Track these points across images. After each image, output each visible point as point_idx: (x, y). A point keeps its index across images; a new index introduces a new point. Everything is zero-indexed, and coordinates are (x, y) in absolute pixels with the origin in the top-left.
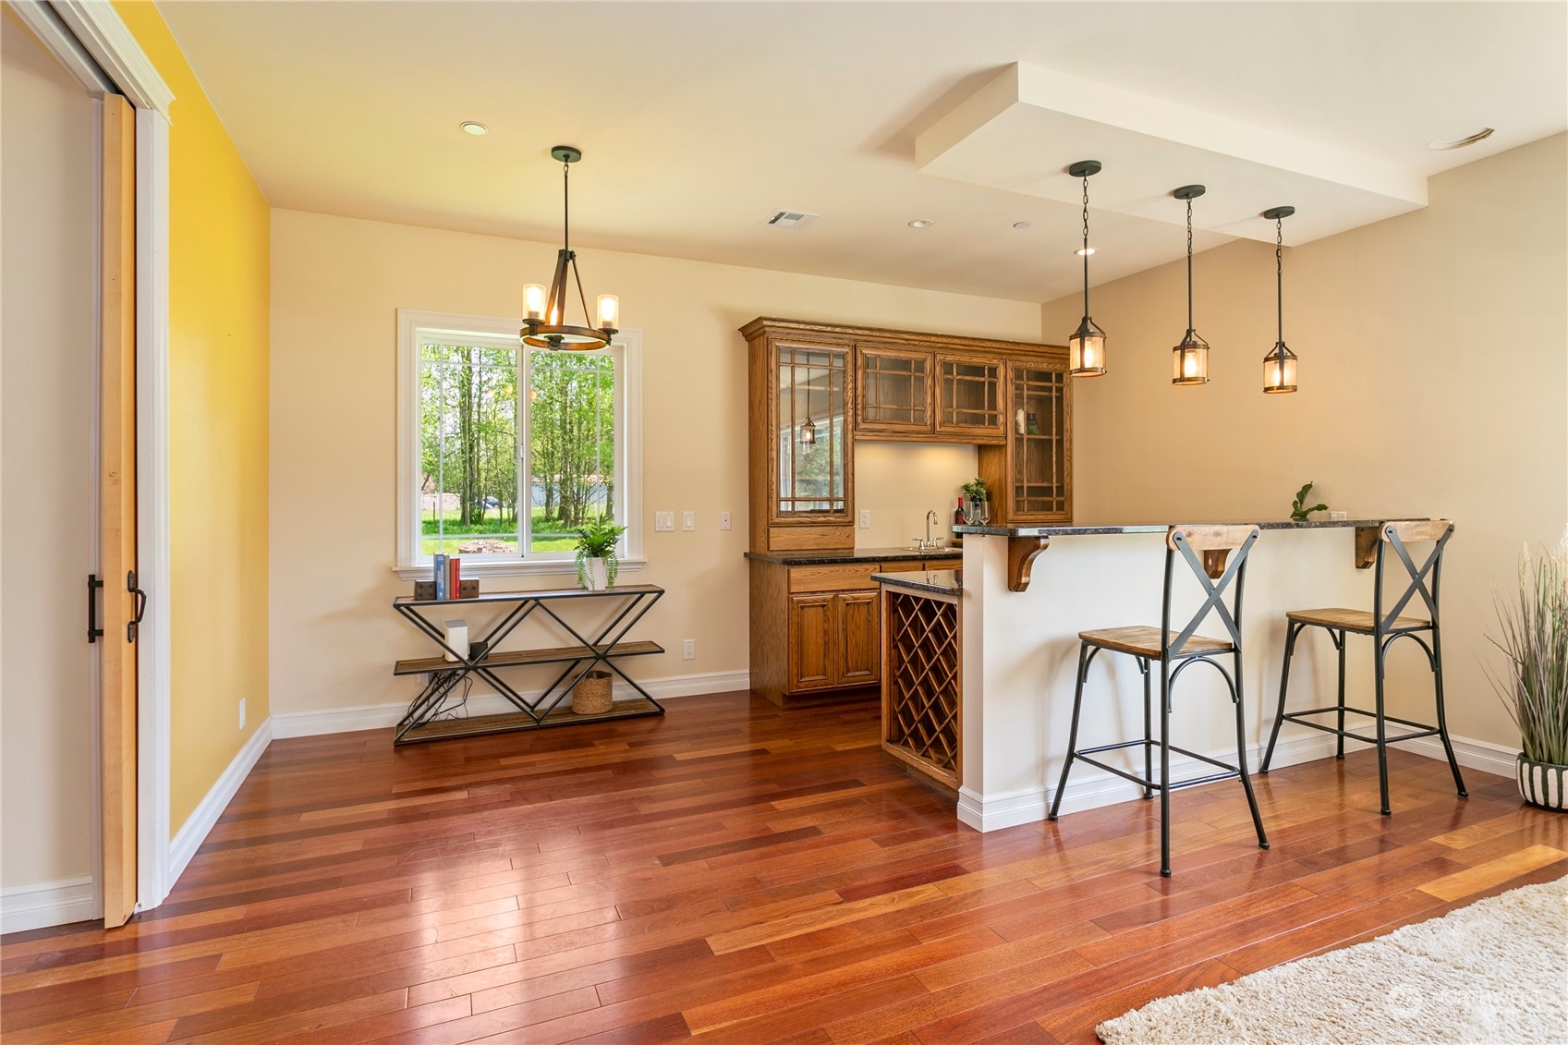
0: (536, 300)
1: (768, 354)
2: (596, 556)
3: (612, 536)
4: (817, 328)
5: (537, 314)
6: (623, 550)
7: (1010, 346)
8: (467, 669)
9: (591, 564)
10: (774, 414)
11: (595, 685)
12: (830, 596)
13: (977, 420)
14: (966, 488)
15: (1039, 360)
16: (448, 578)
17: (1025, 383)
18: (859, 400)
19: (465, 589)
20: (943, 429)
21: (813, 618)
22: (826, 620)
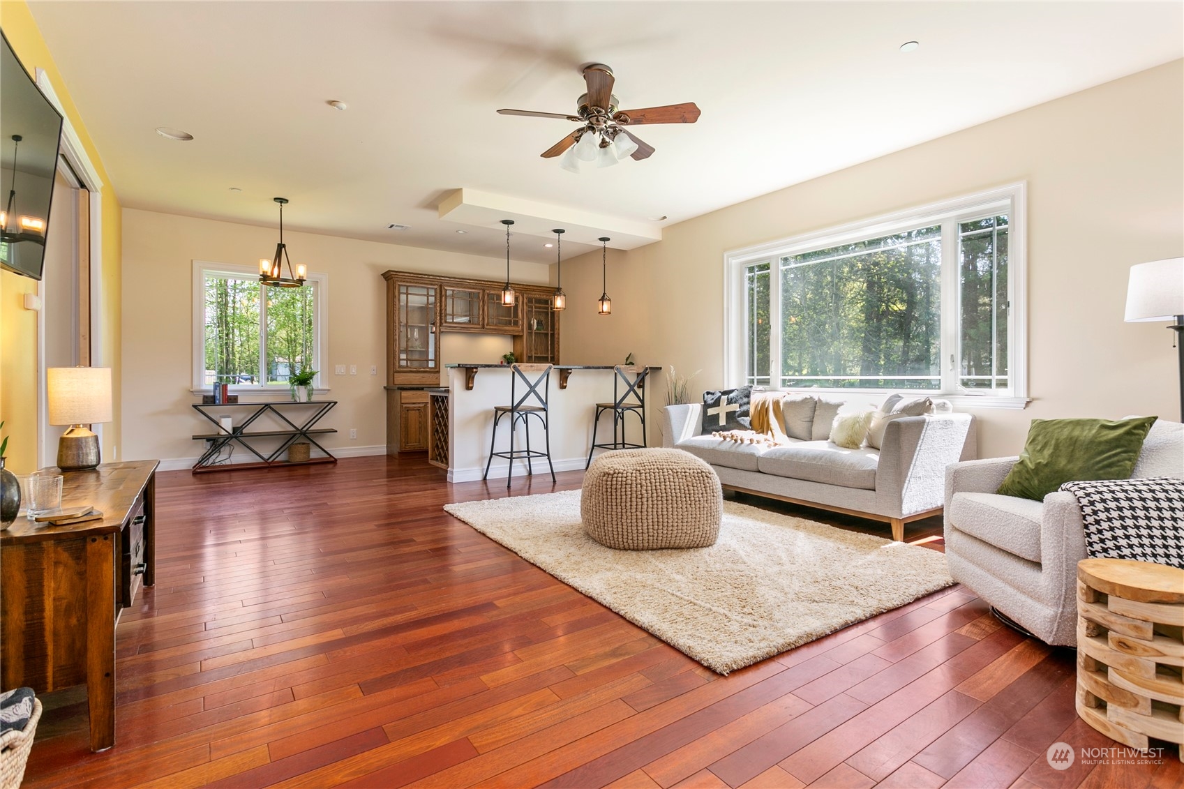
0: (266, 266)
1: (394, 288)
2: (301, 385)
3: (312, 375)
4: (420, 276)
5: (267, 272)
6: (316, 383)
7: (525, 287)
8: (232, 438)
9: (298, 389)
10: (397, 318)
11: (301, 448)
12: (423, 405)
13: (509, 323)
14: (505, 356)
15: (542, 293)
16: (221, 394)
17: (533, 305)
18: (443, 311)
19: (230, 399)
20: (489, 327)
21: (413, 416)
22: (420, 417)
